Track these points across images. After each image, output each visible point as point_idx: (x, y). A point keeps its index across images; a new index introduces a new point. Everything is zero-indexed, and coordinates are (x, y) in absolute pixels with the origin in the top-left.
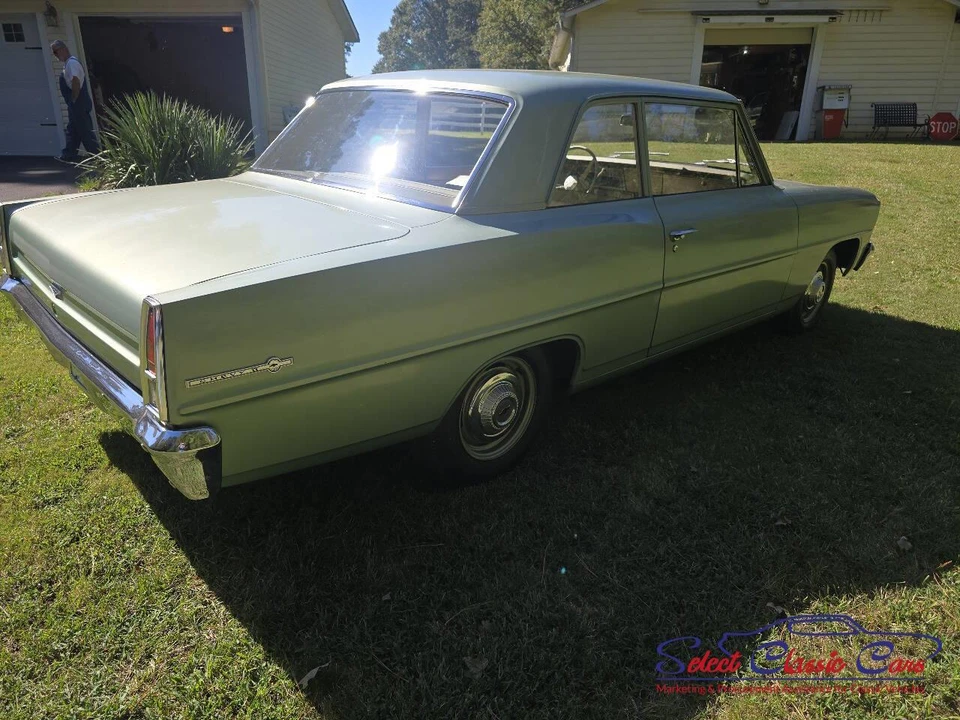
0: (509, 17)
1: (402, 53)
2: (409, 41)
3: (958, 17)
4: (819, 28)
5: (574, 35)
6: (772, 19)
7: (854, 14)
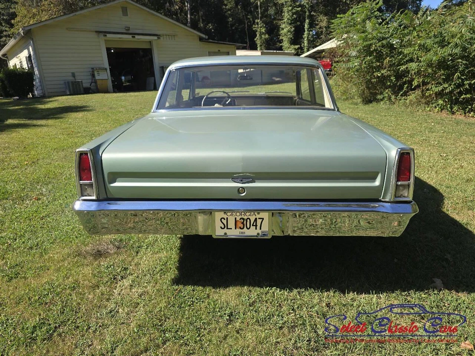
3: (201, 39)
4: (153, 41)
5: (32, 40)
6: (134, 37)
7: (165, 36)
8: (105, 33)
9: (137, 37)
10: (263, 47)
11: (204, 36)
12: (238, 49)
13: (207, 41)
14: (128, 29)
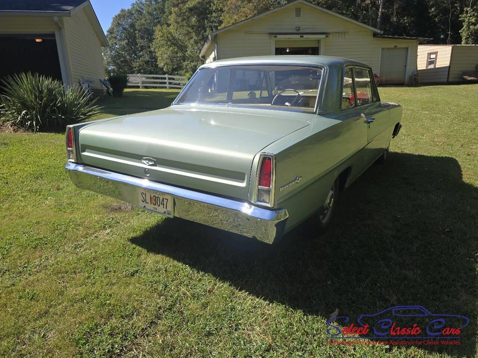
0: (169, 35)
1: (113, 52)
2: (117, 46)
3: (375, 35)
4: (322, 40)
5: (217, 43)
6: (302, 36)
7: (334, 34)
8: (275, 34)
9: (305, 36)
10: (470, 39)
11: (379, 31)
12: (421, 44)
13: (381, 36)
14: (299, 29)
